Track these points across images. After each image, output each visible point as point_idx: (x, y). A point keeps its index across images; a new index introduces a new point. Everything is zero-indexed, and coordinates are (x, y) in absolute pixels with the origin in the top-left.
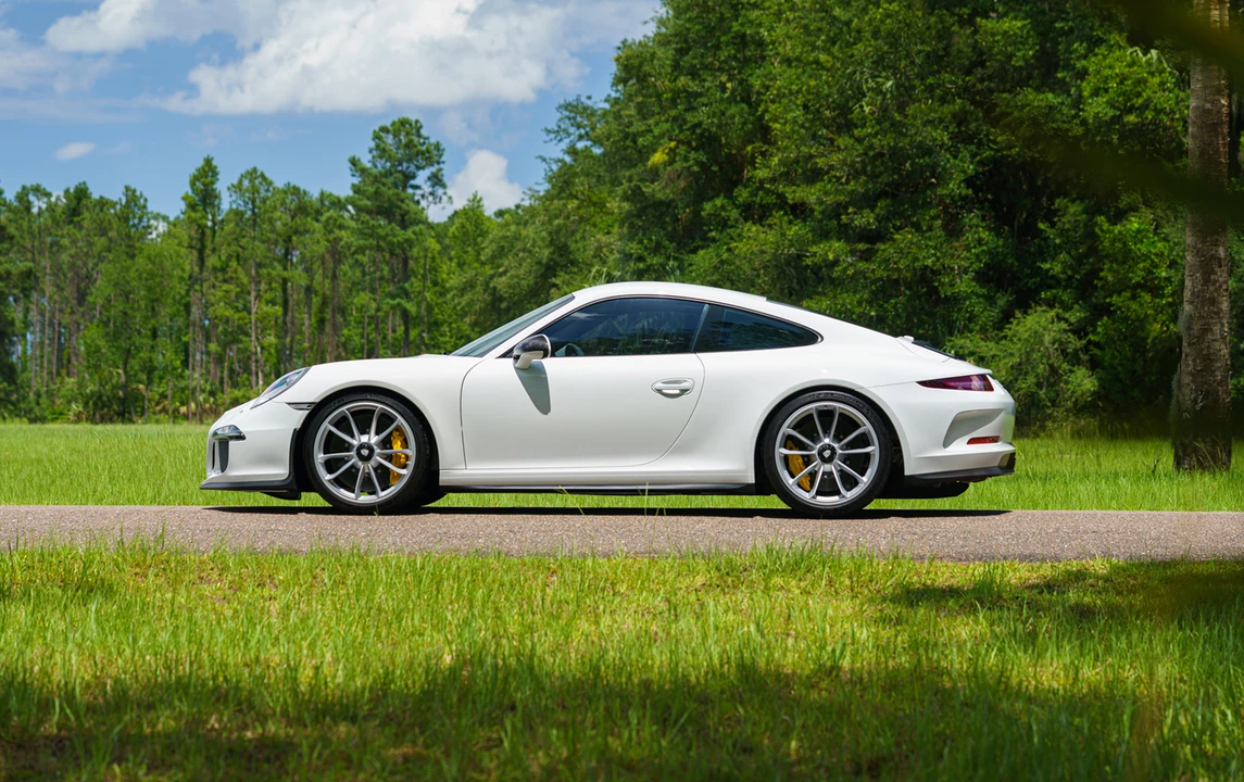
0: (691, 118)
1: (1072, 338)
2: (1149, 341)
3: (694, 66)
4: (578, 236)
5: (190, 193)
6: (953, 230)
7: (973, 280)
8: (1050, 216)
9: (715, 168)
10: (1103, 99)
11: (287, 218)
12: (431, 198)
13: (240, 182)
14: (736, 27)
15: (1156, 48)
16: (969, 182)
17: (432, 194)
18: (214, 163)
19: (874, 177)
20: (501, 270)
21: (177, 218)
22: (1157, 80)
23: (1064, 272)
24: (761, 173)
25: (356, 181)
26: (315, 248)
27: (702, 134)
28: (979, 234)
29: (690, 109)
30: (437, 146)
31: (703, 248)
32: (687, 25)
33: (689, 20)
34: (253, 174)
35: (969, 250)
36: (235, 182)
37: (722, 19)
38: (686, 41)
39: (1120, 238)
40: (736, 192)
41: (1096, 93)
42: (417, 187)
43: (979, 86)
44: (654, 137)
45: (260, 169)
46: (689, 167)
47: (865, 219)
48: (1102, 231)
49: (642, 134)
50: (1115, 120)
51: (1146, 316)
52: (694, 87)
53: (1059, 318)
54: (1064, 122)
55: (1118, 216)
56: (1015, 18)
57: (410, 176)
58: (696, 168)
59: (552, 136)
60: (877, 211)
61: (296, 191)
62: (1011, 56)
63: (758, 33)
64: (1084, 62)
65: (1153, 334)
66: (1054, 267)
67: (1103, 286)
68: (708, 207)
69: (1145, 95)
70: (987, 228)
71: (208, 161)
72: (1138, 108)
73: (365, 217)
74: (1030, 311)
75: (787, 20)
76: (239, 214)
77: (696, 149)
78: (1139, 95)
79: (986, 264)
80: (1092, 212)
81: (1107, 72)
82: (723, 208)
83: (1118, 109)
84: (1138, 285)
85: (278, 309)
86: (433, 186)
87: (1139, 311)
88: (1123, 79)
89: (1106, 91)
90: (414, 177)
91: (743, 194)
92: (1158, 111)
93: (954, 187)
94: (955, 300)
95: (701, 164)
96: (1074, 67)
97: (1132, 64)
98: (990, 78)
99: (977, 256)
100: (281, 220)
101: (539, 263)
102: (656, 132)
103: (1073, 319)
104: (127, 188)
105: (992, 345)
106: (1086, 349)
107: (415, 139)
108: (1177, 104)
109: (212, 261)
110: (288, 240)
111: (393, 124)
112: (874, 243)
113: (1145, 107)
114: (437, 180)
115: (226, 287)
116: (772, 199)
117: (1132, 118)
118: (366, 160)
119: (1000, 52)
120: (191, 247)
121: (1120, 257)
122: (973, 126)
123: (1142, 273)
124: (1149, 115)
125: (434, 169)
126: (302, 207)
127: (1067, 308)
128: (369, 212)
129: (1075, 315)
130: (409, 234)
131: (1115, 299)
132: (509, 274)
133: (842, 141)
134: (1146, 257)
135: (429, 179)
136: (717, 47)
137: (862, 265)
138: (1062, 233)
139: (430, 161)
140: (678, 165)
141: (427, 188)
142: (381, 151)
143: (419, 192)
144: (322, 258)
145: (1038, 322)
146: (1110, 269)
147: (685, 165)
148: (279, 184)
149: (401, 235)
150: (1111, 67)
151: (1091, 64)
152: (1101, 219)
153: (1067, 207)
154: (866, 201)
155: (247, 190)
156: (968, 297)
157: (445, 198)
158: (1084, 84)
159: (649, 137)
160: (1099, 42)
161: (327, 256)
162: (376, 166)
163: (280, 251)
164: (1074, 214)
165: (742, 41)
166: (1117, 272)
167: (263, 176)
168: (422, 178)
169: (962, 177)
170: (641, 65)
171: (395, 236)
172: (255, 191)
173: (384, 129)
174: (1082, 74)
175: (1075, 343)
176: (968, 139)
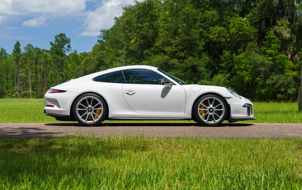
0: (141, 32)
1: (227, 80)
2: (245, 81)
3: (142, 21)
4: (106, 58)
5: (14, 49)
6: (200, 57)
7: (204, 68)
8: (222, 54)
9: (146, 43)
10: (234, 28)
11: (36, 55)
12: (68, 50)
13: (26, 47)
14: (151, 13)
15: (246, 17)
16: (204, 46)
17: (68, 49)
18: (19, 42)
19: (183, 45)
20: (87, 66)
21: (11, 55)
22: (246, 24)
23: (225, 66)
24: (157, 44)
25: (51, 46)
26: (42, 61)
27: (143, 36)
28: (206, 58)
29: (141, 30)
30: (69, 39)
31: (144, 60)
32: (140, 12)
33: (141, 11)
34: (29, 45)
35: (204, 61)
36: (25, 47)
37: (147, 11)
38: (140, 16)
39: (239, 59)
40: (151, 48)
41: (232, 27)
42: (64, 48)
43: (205, 26)
44: (133, 36)
45: (31, 44)
46: (141, 43)
47: (182, 54)
48: (234, 57)
49: (130, 36)
50: (237, 33)
51: (245, 76)
52: (141, 26)
53: (224, 76)
54: (225, 33)
55: (237, 54)
56: (214, 11)
57: (63, 46)
58: (142, 43)
59: (99, 37)
60: (184, 53)
61: (38, 49)
62: (213, 19)
63: (155, 14)
64: (230, 21)
65: (246, 80)
66: (223, 65)
67: (234, 69)
68: (145, 52)
69: (244, 28)
70: (207, 56)
71: (18, 42)
72: (242, 30)
73: (54, 54)
74: (218, 74)
75: (161, 11)
76: (26, 54)
77: (142, 39)
78: (242, 28)
79: (207, 64)
80: (232, 53)
81: (235, 23)
82: (148, 52)
83: (238, 30)
84: (242, 69)
85: (34, 74)
86: (68, 48)
87: (243, 74)
88: (239, 24)
89: (235, 27)
90: (64, 46)
91: (152, 49)
92: (247, 31)
93: (201, 48)
94: (201, 72)
95: (143, 42)
96: (227, 22)
97: (241, 21)
98: (207, 24)
99: (205, 62)
100: (35, 55)
101: (96, 64)
102: (134, 35)
103: (227, 76)
104: (2, 48)
105: (209, 82)
106: (230, 83)
107: (64, 38)
108: (251, 29)
109: (20, 63)
110: (37, 59)
111: (60, 34)
112: (184, 60)
113: (244, 30)
114: (69, 46)
115: (23, 69)
116: (158, 50)
117: (241, 33)
118: (54, 42)
119: (211, 18)
120: (15, 61)
121: (238, 63)
122: (204, 34)
123: (243, 67)
124: (245, 32)
125: (68, 44)
126: (39, 52)
127: (226, 74)
128: (54, 53)
129: (228, 75)
130: (63, 58)
131: (238, 72)
132: (89, 66)
133: (177, 37)
134: (244, 63)
135: (68, 46)
136: (147, 17)
137: (181, 65)
138: (225, 57)
139: (68, 43)
140: (138, 43)
141: (67, 48)
142: (57, 41)
143: (65, 49)
144: (43, 63)
145: (220, 77)
146: (236, 66)
147: (140, 42)
148: (35, 47)
149: (61, 58)
150: (236, 21)
151: (231, 21)
152: (234, 55)
153: (226, 52)
154: (182, 50)
155: (28, 49)
156: (204, 71)
157: (71, 50)
158: (230, 25)
159: (132, 36)
160: (233, 16)
161: (44, 63)
162: (56, 44)
163: (35, 61)
164: (227, 54)
165: (152, 16)
166: (238, 66)
167: (31, 45)
168: (66, 46)
169: (202, 45)
170: (130, 21)
171: (60, 58)
172: (30, 48)
173: (57, 36)
174: (229, 23)
175: (228, 81)
176: (203, 37)
